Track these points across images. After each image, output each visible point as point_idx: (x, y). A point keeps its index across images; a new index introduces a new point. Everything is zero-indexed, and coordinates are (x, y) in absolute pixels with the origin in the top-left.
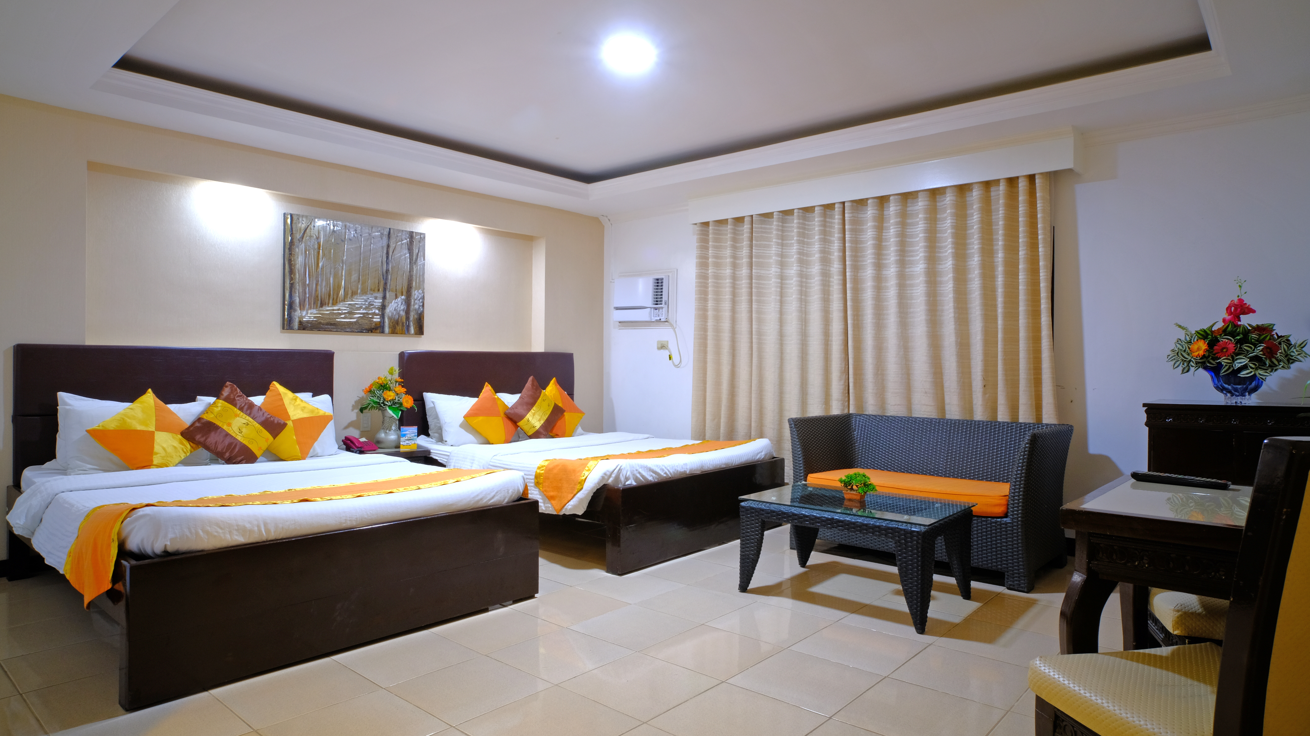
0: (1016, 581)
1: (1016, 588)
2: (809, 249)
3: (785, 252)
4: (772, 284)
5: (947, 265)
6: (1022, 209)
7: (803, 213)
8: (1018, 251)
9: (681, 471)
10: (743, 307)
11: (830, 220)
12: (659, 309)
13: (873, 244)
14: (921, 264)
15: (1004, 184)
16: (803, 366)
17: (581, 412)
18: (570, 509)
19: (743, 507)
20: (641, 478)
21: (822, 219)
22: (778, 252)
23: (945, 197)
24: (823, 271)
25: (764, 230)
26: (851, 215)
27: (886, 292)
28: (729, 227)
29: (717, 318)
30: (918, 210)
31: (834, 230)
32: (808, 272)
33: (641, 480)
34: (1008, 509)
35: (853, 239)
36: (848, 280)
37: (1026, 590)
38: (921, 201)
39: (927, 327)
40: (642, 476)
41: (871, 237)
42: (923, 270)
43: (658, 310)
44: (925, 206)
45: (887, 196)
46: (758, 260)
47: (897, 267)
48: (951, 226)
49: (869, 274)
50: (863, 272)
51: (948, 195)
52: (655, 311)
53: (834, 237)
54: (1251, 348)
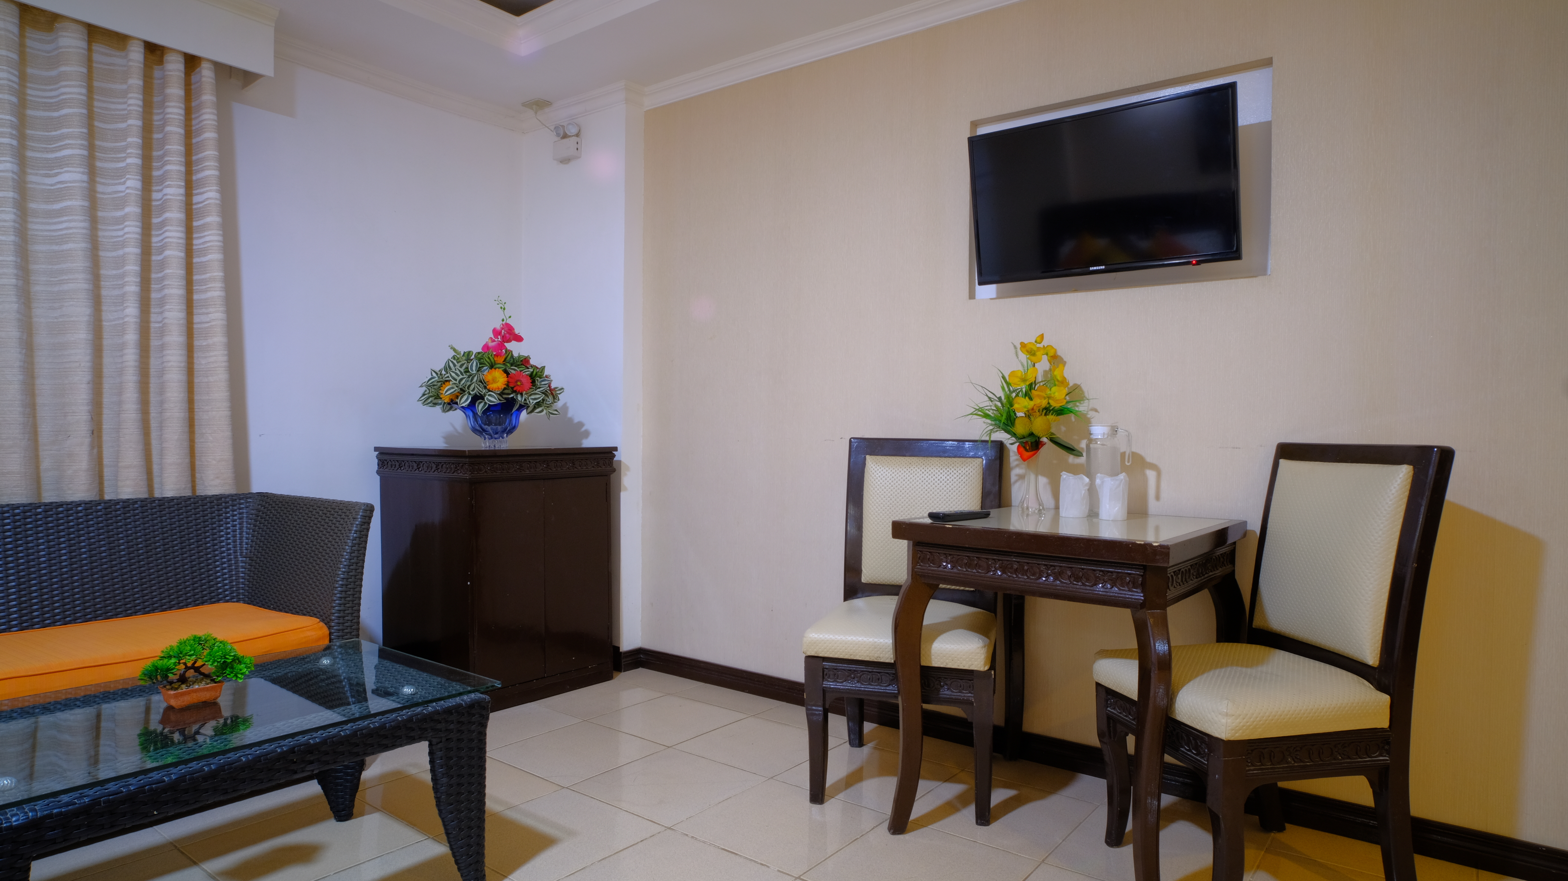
6: (175, 111)
15: (140, 47)
54: (540, 381)
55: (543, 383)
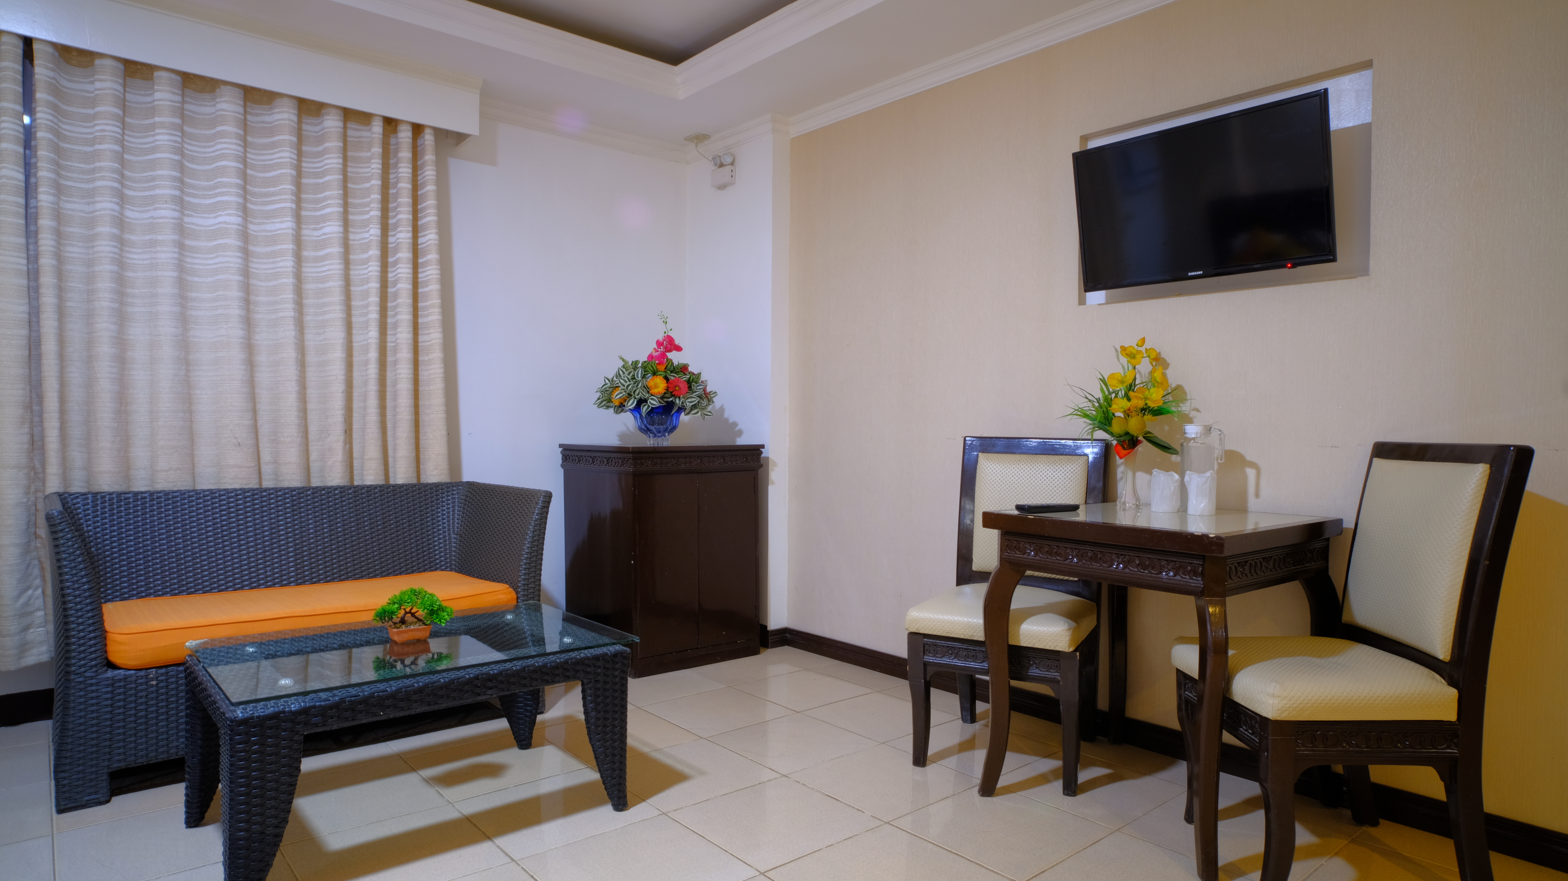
6: (405, 170)
13: (114, 151)
14: (226, 214)
15: (380, 122)
26: (44, 72)
34: (518, 603)
42: (230, 226)
44: (234, 112)
45: (150, 65)
50: (79, 202)
51: (284, 107)
54: (695, 386)
55: (699, 388)
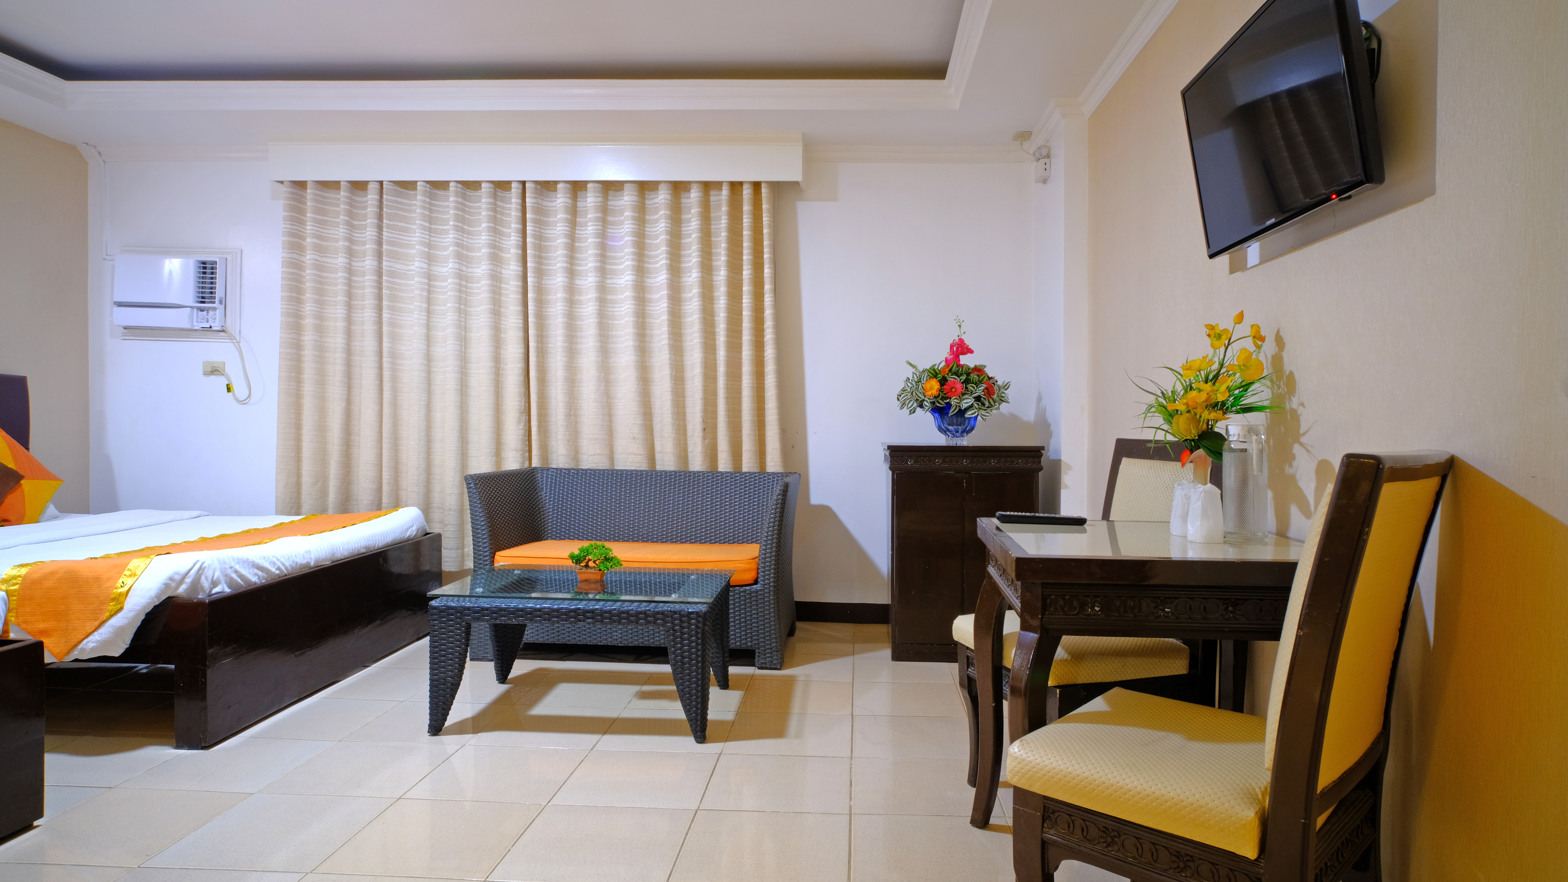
0: (769, 657)
1: (768, 666)
2: (469, 241)
3: (434, 241)
4: (414, 285)
5: (658, 279)
6: (747, 220)
7: (462, 189)
8: (742, 270)
9: (302, 563)
10: (366, 315)
11: (502, 204)
12: (208, 311)
13: (565, 243)
14: (628, 275)
15: (728, 188)
16: (462, 403)
17: (55, 478)
18: (93, 649)
19: (435, 608)
20: (239, 581)
21: (492, 201)
22: (424, 240)
23: (657, 194)
24: (493, 273)
25: (400, 206)
26: (534, 201)
27: (579, 308)
28: (342, 193)
29: (320, 330)
30: (622, 206)
31: (510, 219)
32: (469, 273)
33: (239, 582)
34: (758, 573)
35: (536, 233)
36: (530, 289)
37: (779, 667)
38: (627, 195)
39: (636, 355)
40: (241, 576)
41: (562, 233)
42: (631, 283)
43: (205, 313)
44: (633, 201)
45: (585, 181)
46: (390, 248)
47: (596, 276)
48: (666, 230)
49: (560, 282)
50: (548, 280)
51: (663, 192)
52: (200, 313)
53: (510, 228)
54: (974, 387)
